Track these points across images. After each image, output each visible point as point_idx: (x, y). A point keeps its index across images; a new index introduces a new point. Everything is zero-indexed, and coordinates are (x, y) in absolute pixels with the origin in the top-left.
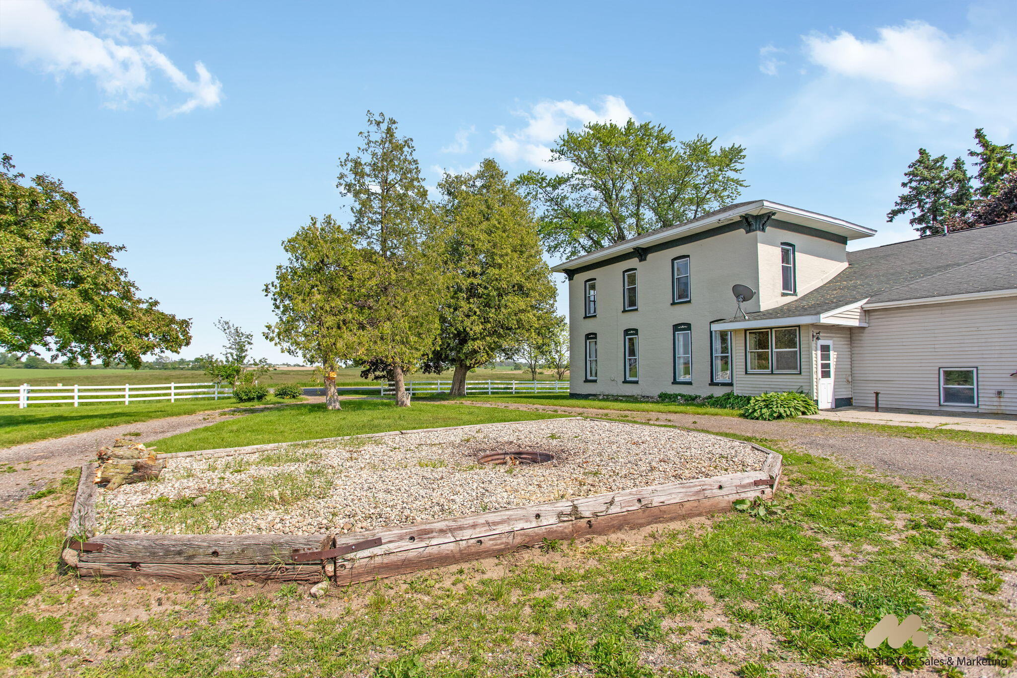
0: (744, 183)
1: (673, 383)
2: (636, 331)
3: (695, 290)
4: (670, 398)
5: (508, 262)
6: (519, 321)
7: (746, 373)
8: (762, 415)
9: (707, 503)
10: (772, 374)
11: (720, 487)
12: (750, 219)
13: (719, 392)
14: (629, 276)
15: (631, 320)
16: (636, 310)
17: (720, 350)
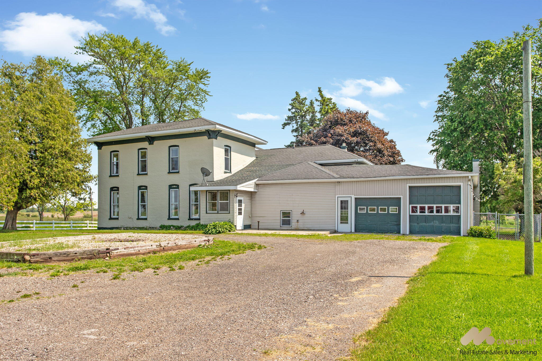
0: (209, 94)
1: (168, 219)
2: (146, 188)
3: (182, 166)
4: (167, 228)
5: (60, 136)
6: (65, 177)
7: (206, 213)
8: (212, 232)
9: (192, 245)
10: (218, 213)
11: (195, 241)
12: (210, 132)
13: (193, 223)
14: (142, 152)
15: (142, 181)
16: (147, 174)
17: (194, 201)
